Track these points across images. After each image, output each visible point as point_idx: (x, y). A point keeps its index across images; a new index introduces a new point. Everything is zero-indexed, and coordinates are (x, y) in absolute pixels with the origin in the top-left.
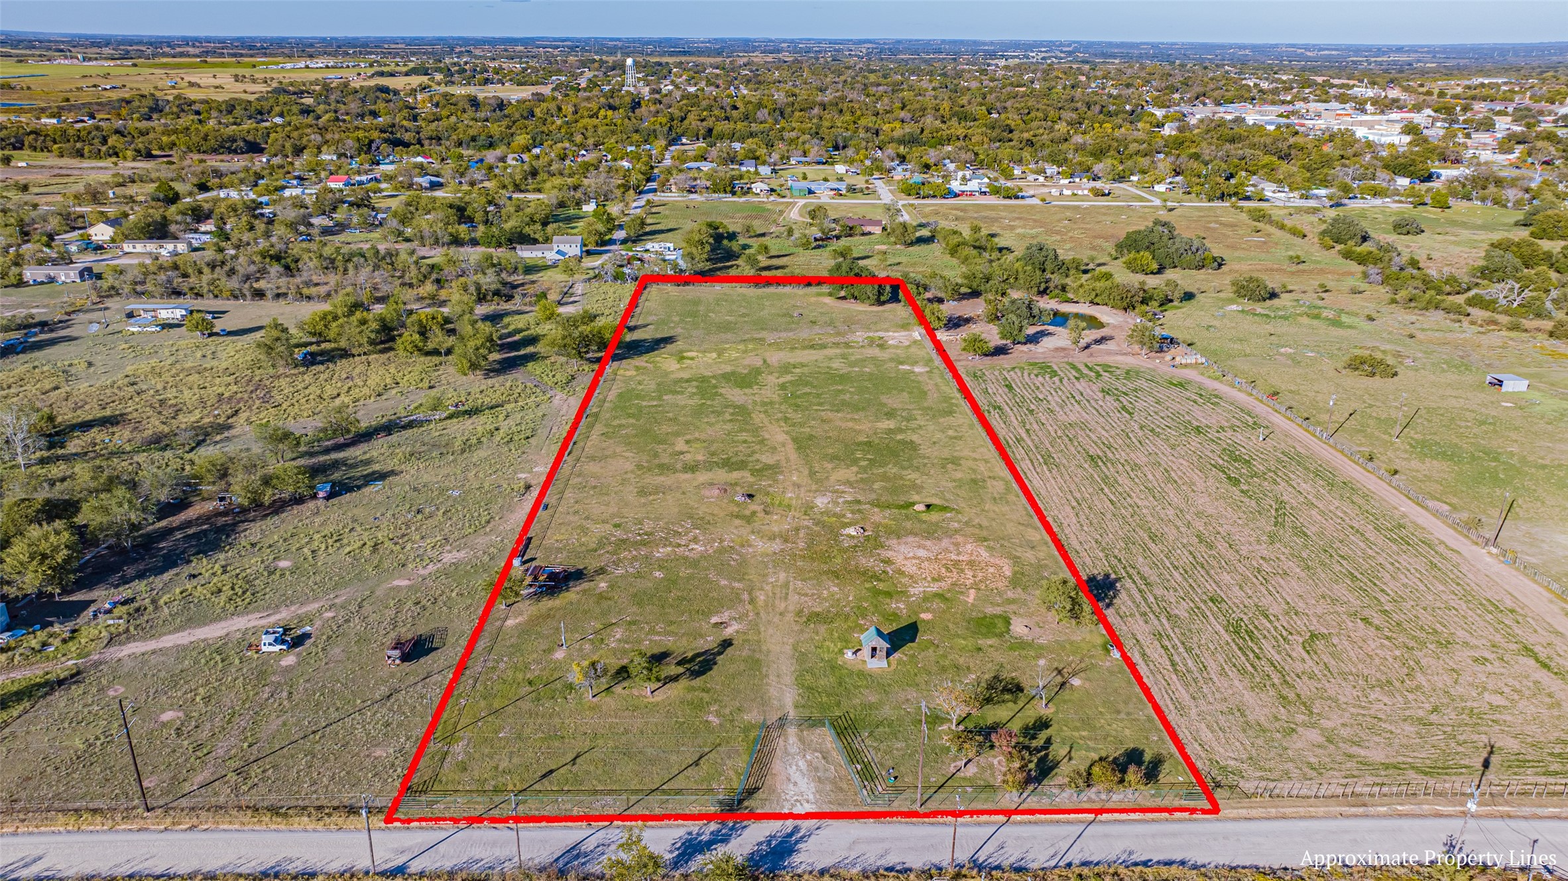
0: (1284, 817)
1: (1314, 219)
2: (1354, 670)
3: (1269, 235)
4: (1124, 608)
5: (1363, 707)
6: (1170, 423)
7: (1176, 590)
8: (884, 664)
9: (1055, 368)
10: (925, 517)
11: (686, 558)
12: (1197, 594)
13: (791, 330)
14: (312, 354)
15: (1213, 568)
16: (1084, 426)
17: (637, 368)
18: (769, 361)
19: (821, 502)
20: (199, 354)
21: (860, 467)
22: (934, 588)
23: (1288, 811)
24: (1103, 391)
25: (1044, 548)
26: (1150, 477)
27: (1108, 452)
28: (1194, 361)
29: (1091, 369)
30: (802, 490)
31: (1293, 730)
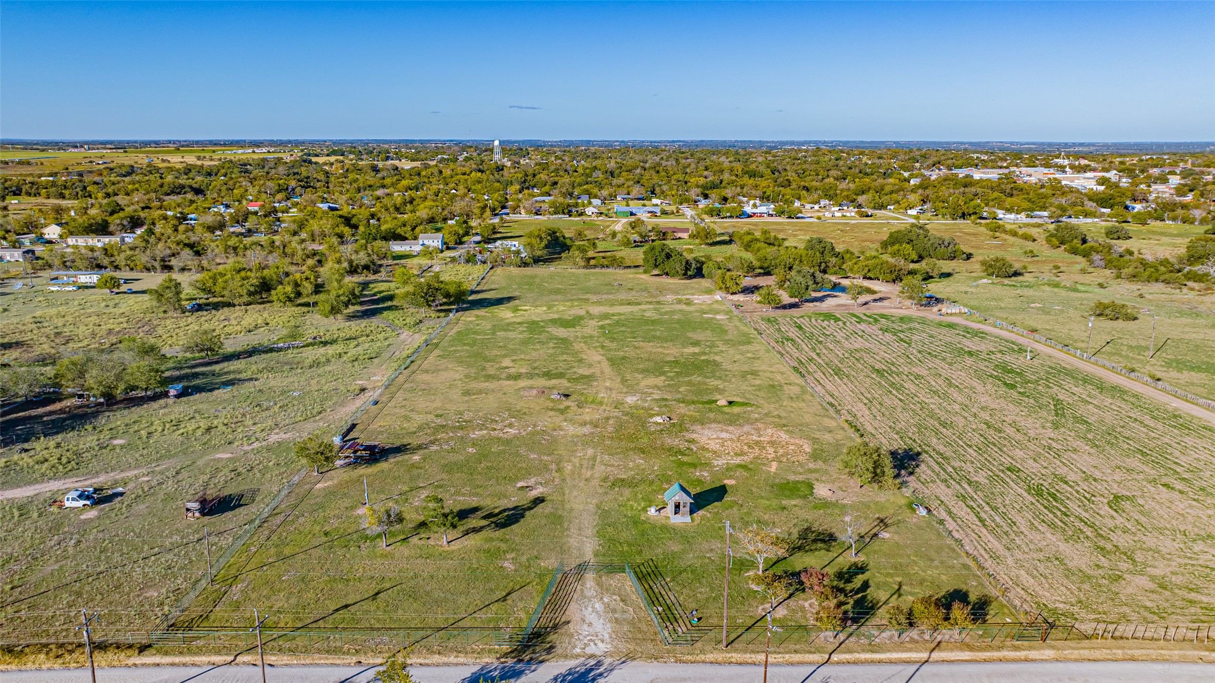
0: (1133, 659)
1: (1040, 230)
2: (1168, 526)
3: (1005, 240)
4: (924, 476)
5: (1190, 558)
6: (945, 349)
7: (973, 463)
8: (688, 519)
9: (838, 316)
10: (727, 410)
11: (499, 439)
12: (994, 465)
13: (611, 293)
14: (199, 305)
15: (1005, 446)
16: (868, 351)
17: (477, 316)
18: (591, 312)
19: (630, 400)
20: (104, 304)
21: (668, 377)
22: (738, 460)
23: (1136, 653)
24: (881, 329)
25: (841, 432)
26: (933, 383)
27: (892, 367)
28: (958, 311)
29: (870, 317)
30: (614, 392)
31: (1120, 577)
